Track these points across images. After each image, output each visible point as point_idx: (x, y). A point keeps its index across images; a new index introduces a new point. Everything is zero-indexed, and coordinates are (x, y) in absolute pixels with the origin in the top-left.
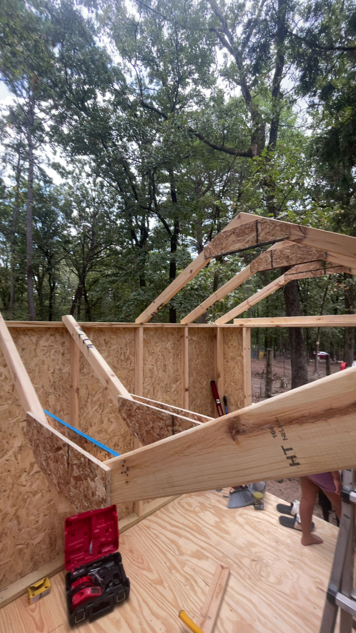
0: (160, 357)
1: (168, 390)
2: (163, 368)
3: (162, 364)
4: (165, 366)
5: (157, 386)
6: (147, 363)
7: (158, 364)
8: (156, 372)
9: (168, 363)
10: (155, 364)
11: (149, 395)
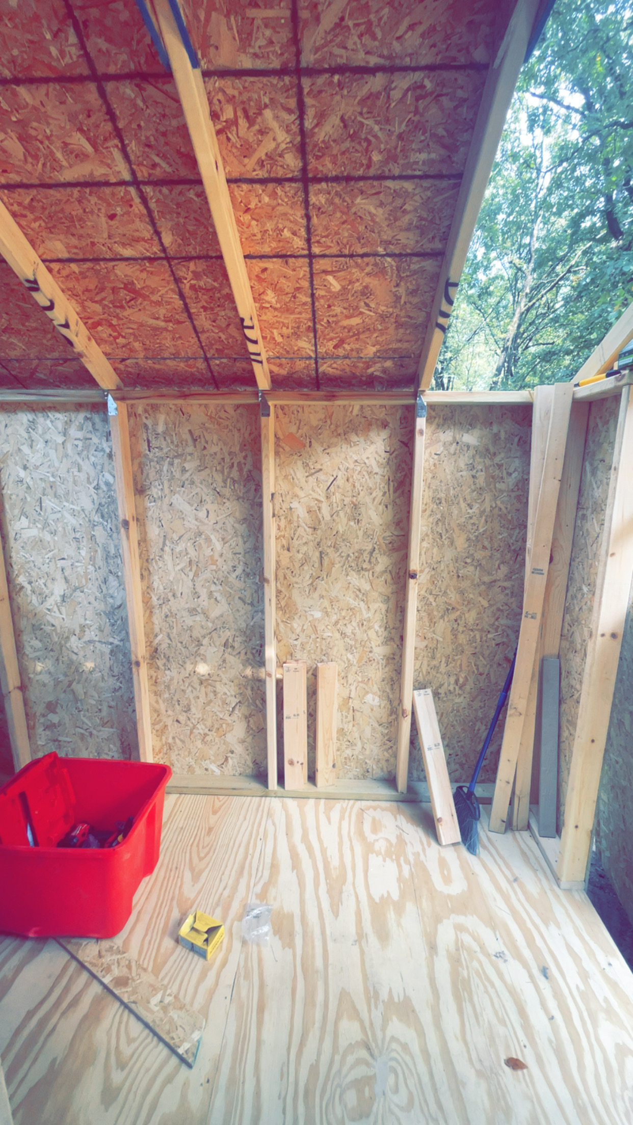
2: (348, 510)
3: (348, 500)
4: (355, 506)
5: (330, 551)
6: (301, 494)
7: (333, 499)
8: (328, 517)
9: (368, 500)
10: (323, 499)
11: (306, 568)
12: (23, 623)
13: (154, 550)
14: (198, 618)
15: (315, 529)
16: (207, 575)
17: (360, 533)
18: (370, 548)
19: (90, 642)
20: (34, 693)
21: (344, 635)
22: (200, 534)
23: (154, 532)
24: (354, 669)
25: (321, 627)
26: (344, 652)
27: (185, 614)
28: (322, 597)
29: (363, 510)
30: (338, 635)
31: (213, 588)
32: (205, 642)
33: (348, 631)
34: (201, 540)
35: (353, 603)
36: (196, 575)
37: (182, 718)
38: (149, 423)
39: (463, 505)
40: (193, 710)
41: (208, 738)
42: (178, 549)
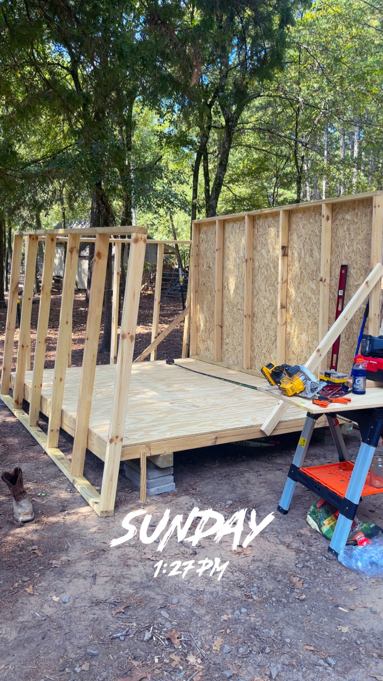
0: (307, 240)
1: (315, 278)
2: (309, 252)
3: (309, 248)
4: (312, 250)
5: (304, 271)
6: (296, 246)
7: (306, 248)
8: (303, 256)
9: (315, 247)
10: (302, 248)
11: (297, 278)
12: (225, 301)
13: (256, 272)
14: (266, 301)
15: (299, 261)
16: (269, 282)
17: (313, 262)
18: (315, 269)
19: (239, 309)
20: (225, 329)
21: (307, 310)
22: (268, 265)
23: (257, 264)
24: (310, 327)
25: (300, 306)
26: (307, 318)
27: (263, 298)
28: (301, 292)
29: (314, 252)
30: (305, 310)
31: (270, 288)
32: (267, 311)
33: (309, 309)
34: (268, 267)
35: (310, 294)
36: (266, 282)
37: (259, 345)
38: (258, 222)
39: (346, 248)
40: (262, 342)
41: (266, 355)
42: (263, 271)
